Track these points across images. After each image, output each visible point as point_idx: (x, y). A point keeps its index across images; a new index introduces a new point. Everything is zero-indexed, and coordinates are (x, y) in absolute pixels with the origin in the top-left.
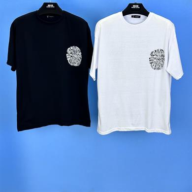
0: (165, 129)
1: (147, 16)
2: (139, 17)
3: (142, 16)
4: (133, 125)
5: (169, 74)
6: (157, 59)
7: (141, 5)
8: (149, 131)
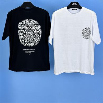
0: (91, 72)
1: (81, 9)
2: (77, 10)
3: (78, 9)
4: (73, 69)
5: (93, 42)
6: (87, 33)
7: (77, 3)
8: (82, 72)
